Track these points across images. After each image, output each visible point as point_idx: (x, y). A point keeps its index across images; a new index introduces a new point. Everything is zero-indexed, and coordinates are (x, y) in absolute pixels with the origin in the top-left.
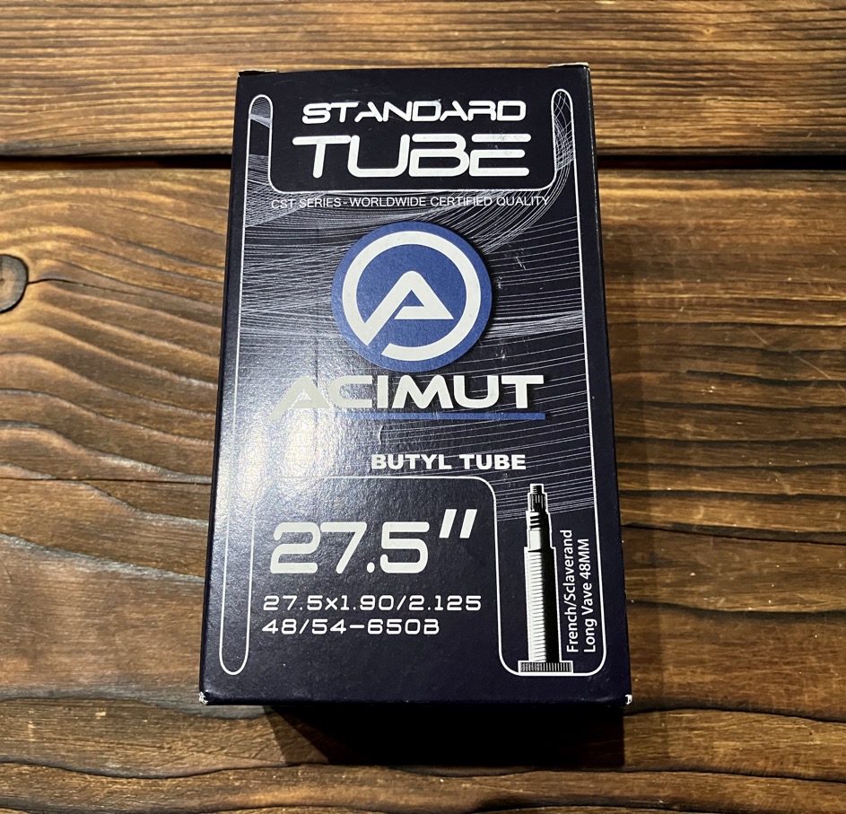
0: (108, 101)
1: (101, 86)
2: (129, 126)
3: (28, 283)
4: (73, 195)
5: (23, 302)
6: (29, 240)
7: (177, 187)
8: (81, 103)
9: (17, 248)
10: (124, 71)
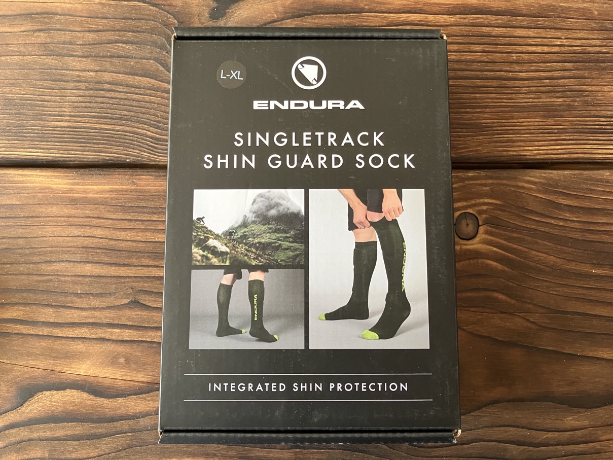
0: (498, 136)
1: (495, 128)
2: (509, 149)
3: (479, 226)
4: (491, 183)
5: (479, 235)
6: (475, 205)
7: (537, 180)
8: (486, 137)
9: (471, 209)
10: (504, 121)
